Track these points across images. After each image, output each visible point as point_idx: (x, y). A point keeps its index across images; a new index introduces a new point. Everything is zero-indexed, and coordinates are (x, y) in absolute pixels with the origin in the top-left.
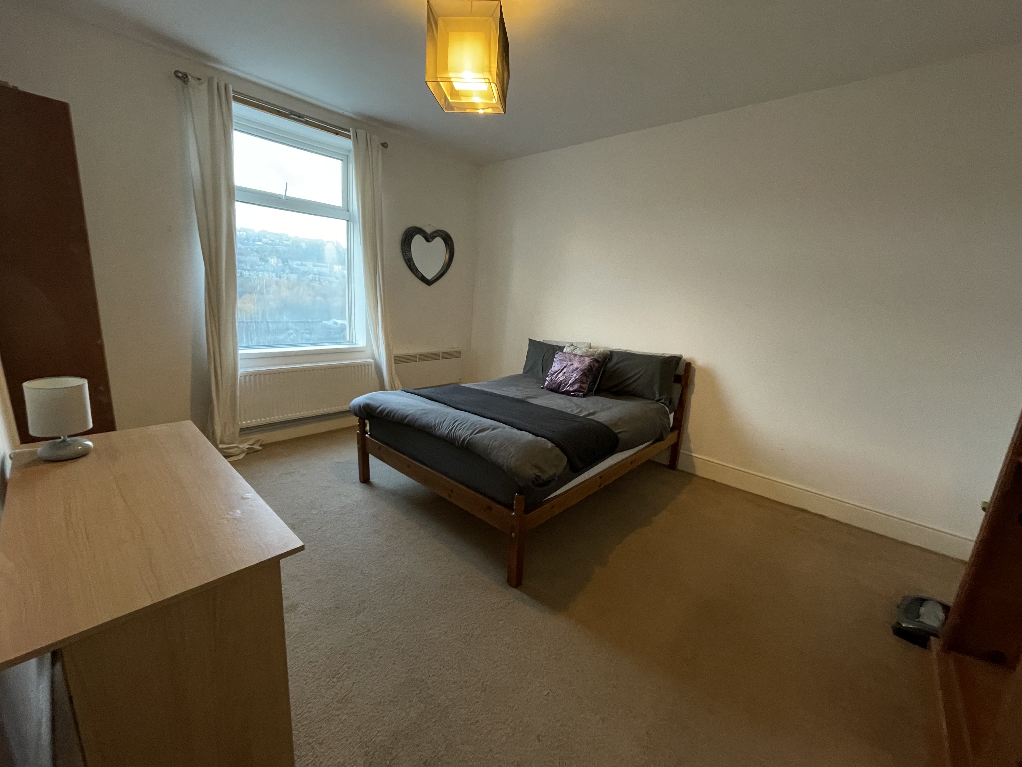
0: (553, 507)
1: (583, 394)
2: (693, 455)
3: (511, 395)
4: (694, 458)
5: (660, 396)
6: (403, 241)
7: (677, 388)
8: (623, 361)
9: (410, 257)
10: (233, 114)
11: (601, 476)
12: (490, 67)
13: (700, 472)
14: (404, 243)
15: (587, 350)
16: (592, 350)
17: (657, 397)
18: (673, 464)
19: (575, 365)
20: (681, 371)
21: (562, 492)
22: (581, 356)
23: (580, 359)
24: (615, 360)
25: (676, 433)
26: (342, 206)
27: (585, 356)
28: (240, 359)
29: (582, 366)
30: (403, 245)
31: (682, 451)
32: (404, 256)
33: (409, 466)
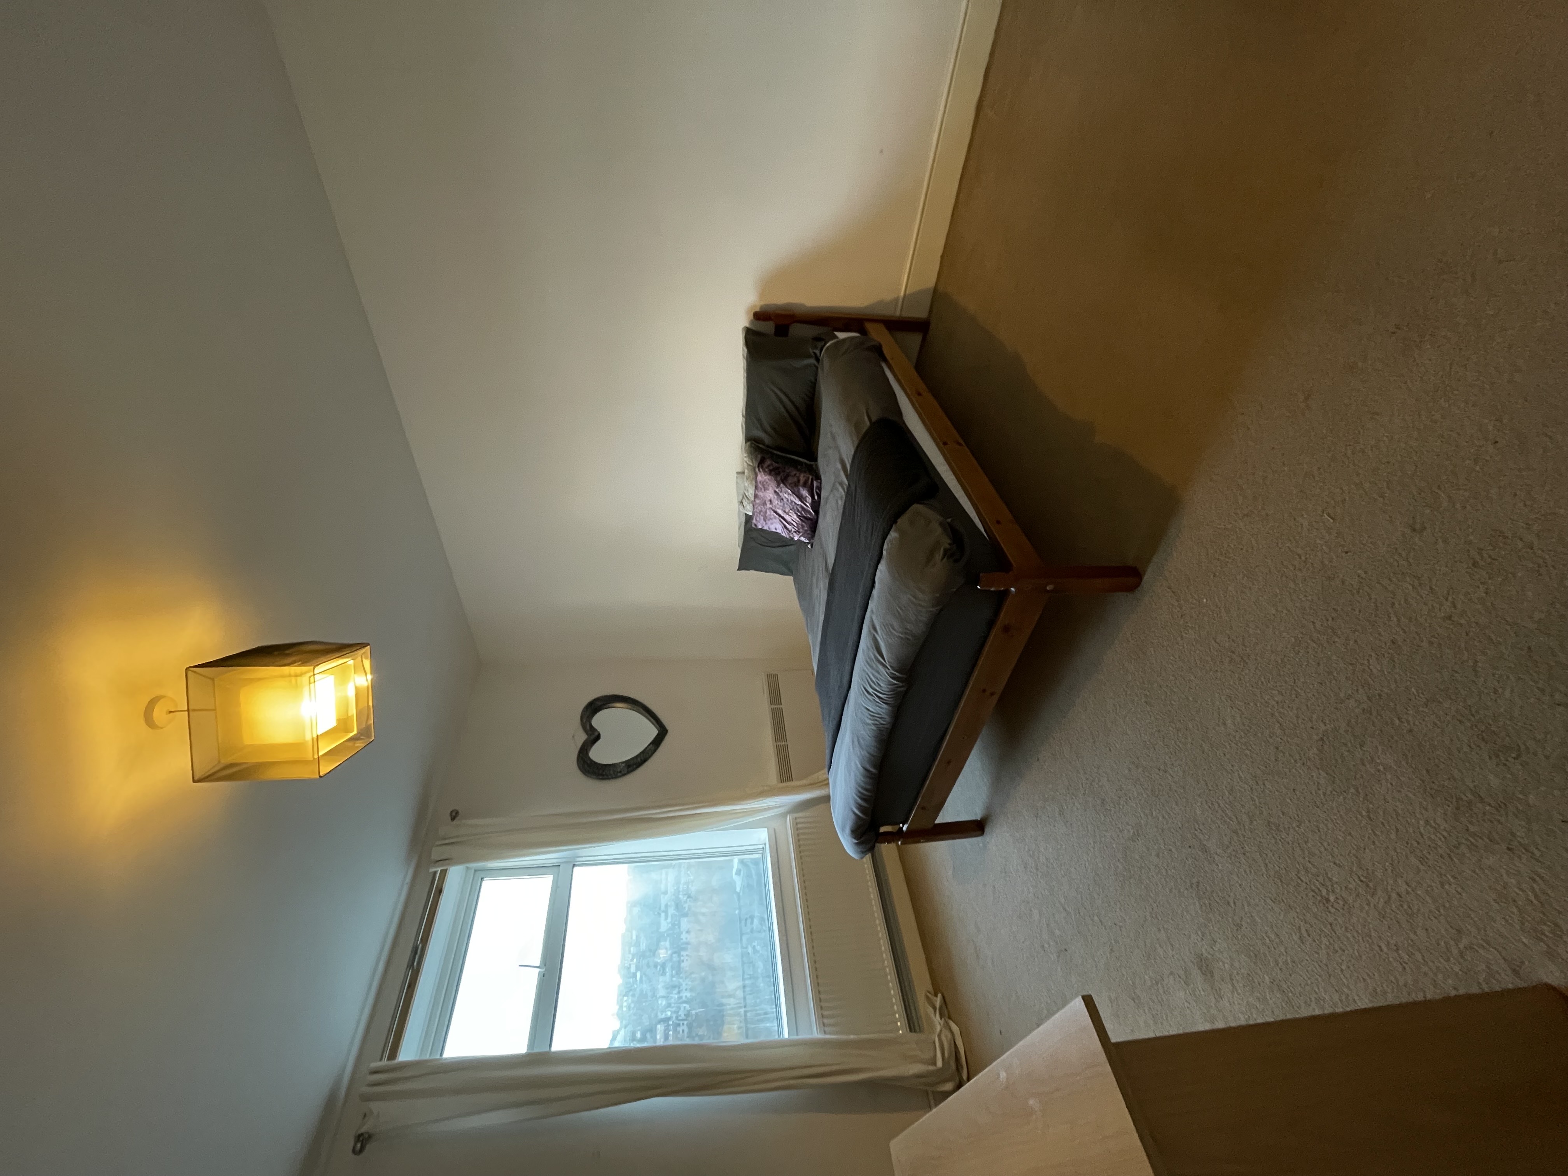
0: (998, 522)
1: (815, 480)
2: (902, 294)
3: (824, 596)
4: (907, 292)
5: (809, 357)
6: (601, 777)
7: (797, 331)
8: (759, 420)
9: (623, 765)
10: (417, 1058)
11: (942, 444)
12: (290, 676)
13: (929, 280)
14: (603, 775)
15: (747, 479)
16: (746, 471)
17: (812, 361)
18: (921, 326)
19: (771, 495)
20: (768, 327)
21: (972, 509)
22: (756, 488)
23: (761, 489)
24: (759, 434)
25: (869, 326)
26: (552, 876)
27: (756, 482)
28: (797, 1035)
29: (772, 486)
30: (606, 777)
31: (898, 314)
32: (624, 775)
33: (949, 762)
